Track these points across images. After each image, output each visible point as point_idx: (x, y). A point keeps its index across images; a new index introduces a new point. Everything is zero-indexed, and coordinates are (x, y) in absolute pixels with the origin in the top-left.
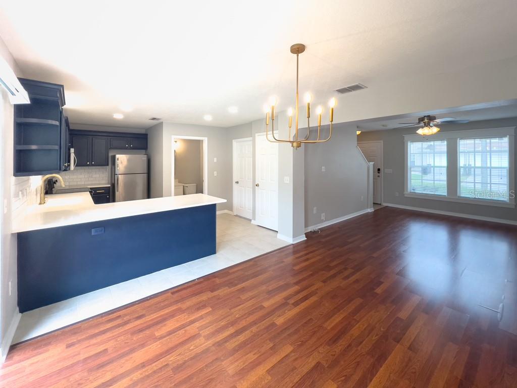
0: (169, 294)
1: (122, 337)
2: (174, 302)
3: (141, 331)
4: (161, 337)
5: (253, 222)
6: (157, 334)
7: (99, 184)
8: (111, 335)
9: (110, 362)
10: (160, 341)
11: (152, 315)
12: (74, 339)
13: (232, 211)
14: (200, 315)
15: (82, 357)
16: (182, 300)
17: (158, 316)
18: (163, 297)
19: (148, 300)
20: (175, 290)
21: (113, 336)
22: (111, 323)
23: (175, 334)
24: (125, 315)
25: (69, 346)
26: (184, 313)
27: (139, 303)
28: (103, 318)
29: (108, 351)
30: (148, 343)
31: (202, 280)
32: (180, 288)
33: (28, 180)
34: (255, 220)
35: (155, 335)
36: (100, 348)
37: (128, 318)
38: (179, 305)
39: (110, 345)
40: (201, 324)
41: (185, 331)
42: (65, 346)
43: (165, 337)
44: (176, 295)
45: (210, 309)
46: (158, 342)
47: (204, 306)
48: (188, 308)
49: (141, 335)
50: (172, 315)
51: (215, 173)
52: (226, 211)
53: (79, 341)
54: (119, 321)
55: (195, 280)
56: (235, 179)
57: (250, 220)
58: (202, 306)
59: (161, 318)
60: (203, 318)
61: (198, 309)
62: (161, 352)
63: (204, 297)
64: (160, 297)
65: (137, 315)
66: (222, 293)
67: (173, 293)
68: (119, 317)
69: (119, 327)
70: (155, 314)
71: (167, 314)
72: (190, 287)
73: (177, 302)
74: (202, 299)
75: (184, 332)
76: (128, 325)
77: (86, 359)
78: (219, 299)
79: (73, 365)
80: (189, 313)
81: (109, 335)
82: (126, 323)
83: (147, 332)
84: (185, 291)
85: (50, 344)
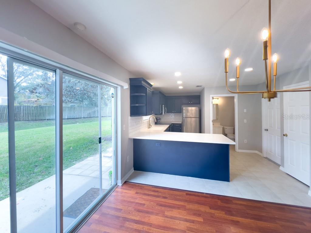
0: (185, 194)
1: (153, 203)
2: (184, 200)
3: (161, 205)
4: (167, 217)
5: (281, 168)
6: (167, 213)
7: (175, 122)
8: (150, 199)
9: (142, 212)
10: (165, 218)
11: (170, 200)
12: (139, 191)
13: (262, 153)
14: (194, 219)
15: (137, 201)
16: (190, 202)
17: (172, 202)
18: (181, 193)
19: (173, 190)
20: (190, 193)
21: (150, 200)
22: (153, 193)
23: (174, 220)
24: (160, 192)
25: (137, 193)
26: (185, 211)
27: (169, 190)
28: (153, 188)
29: (144, 206)
30: (160, 214)
31: (209, 196)
32: (192, 193)
33: (142, 118)
34: (283, 167)
35: (165, 212)
36: (143, 202)
37: (160, 194)
38: (185, 204)
39: (147, 203)
40: (191, 226)
41: (180, 223)
42: (135, 192)
43: (168, 218)
44: (188, 196)
45: (202, 220)
46: (163, 218)
47: (199, 215)
48: (189, 209)
49: (159, 208)
50: (179, 207)
51: (245, 121)
52: (256, 152)
53: (140, 193)
54: (156, 194)
55: (204, 193)
56: (264, 126)
57: (279, 166)
58: (198, 214)
59: (173, 205)
60: (194, 223)
61: (195, 214)
62: (162, 225)
63: (203, 209)
64: (179, 192)
65: (164, 196)
66: (217, 215)
67: (187, 194)
68: (158, 191)
69: (155, 197)
70: (172, 201)
71: (177, 205)
72: (198, 196)
73: (186, 201)
74: (201, 209)
75: (178, 223)
76: (158, 198)
77: (137, 203)
78: (212, 217)
79: (132, 202)
80: (188, 213)
81: (150, 198)
82: (158, 197)
83: (163, 208)
84: (193, 197)
85: (132, 187)
